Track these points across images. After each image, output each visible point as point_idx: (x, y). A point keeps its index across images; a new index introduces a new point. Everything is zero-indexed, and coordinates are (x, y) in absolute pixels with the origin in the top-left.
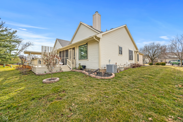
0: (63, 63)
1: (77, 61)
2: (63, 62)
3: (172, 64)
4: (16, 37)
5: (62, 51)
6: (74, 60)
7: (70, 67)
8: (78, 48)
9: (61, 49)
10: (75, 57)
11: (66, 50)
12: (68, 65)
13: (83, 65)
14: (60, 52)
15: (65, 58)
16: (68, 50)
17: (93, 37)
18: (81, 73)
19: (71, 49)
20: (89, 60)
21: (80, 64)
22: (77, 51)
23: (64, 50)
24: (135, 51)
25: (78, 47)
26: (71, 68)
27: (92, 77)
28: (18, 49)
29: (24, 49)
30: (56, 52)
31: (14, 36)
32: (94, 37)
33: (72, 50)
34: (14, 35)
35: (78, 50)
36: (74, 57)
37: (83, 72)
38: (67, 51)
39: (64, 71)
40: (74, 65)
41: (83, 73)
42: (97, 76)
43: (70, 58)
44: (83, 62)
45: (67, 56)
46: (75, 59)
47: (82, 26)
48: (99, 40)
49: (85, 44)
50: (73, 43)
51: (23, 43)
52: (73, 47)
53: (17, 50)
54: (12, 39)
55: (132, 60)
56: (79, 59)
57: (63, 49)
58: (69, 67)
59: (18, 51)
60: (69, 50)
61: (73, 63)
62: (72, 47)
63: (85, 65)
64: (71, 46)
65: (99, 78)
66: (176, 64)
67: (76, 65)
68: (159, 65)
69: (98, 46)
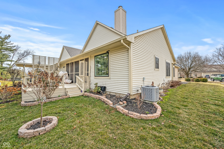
0: (71, 81)
1: (91, 79)
2: (72, 79)
3: (212, 79)
4: (10, 43)
5: (70, 63)
6: (88, 77)
7: (81, 88)
8: (94, 60)
9: (68, 61)
10: (89, 72)
11: (75, 62)
12: (78, 86)
13: (102, 85)
14: (67, 64)
15: (74, 73)
16: (78, 61)
17: (120, 41)
18: (100, 100)
19: (83, 60)
20: (111, 78)
21: (96, 84)
22: (92, 63)
23: (72, 62)
24: (172, 63)
25: (94, 57)
26: (83, 90)
27: (122, 112)
28: (13, 60)
29: (21, 59)
30: (59, 65)
31: (6, 42)
32: (122, 41)
33: (84, 62)
34: (6, 40)
35: (94, 62)
36: (87, 72)
37: (102, 98)
38: (77, 63)
39: (70, 96)
40: (88, 85)
41: (102, 100)
42: (130, 112)
43: (82, 74)
44: (102, 81)
45: (77, 70)
46: (89, 75)
47: (98, 27)
48: (129, 46)
49: (105, 52)
50: (87, 50)
51: (19, 52)
52: (86, 57)
53: (11, 61)
54: (3, 46)
55: (170, 76)
56: (95, 76)
57: (71, 60)
58: (79, 89)
59: (13, 63)
60: (80, 62)
61: (85, 82)
62: (84, 58)
63: (105, 86)
64: (83, 55)
65: (135, 117)
66: (217, 79)
67: (90, 84)
68: (199, 81)
69: (127, 56)
